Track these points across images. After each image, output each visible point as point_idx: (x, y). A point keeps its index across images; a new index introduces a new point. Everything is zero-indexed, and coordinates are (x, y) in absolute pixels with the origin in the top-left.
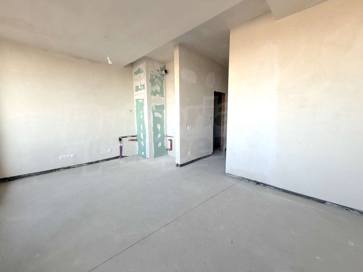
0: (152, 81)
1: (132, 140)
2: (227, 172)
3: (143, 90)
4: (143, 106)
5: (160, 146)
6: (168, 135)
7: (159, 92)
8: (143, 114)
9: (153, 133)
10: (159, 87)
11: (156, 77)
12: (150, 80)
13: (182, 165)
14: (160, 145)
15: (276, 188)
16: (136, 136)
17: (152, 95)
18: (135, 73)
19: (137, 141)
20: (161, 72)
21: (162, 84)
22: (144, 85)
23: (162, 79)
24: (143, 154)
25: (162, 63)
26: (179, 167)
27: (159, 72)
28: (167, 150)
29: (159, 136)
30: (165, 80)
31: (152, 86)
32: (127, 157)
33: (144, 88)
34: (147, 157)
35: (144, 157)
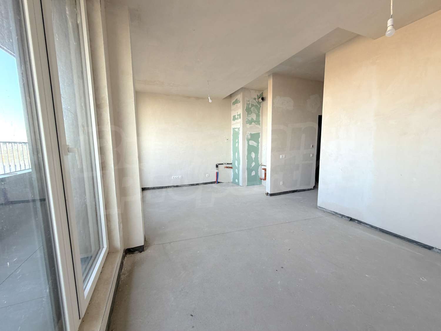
0: (248, 110)
1: (227, 167)
2: (318, 205)
3: (239, 119)
4: (239, 135)
5: (253, 175)
6: (263, 164)
7: (255, 119)
8: (238, 142)
9: (247, 161)
10: (255, 115)
11: (252, 105)
12: (246, 110)
13: (272, 195)
14: (253, 173)
15: (372, 227)
16: (232, 164)
17: (247, 124)
18: (233, 103)
19: (232, 169)
20: (258, 99)
21: (258, 112)
22: (240, 115)
23: (259, 106)
24: (237, 182)
25: (259, 91)
26: (269, 197)
27: (255, 100)
28: (261, 179)
29: (253, 164)
30: (262, 108)
31: (247, 115)
32: (222, 183)
33: (240, 118)
34: (240, 185)
35: (238, 184)
